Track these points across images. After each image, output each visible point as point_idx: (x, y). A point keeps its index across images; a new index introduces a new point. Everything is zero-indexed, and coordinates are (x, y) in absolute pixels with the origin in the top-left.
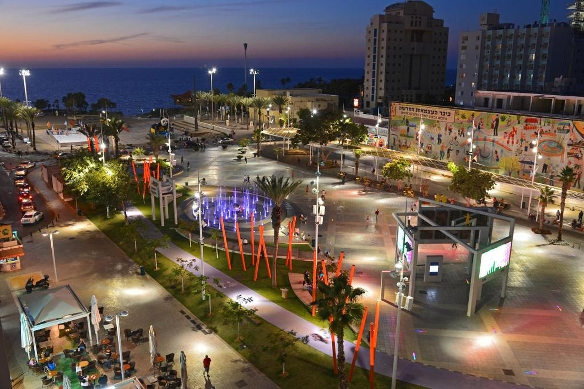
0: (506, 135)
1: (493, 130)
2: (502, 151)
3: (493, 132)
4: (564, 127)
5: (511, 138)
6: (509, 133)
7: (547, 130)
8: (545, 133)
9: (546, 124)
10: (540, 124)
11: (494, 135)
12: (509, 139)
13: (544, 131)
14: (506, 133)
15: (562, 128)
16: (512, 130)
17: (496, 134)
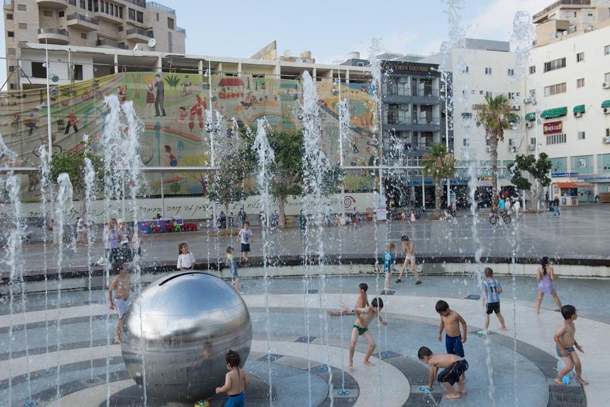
0: (184, 113)
1: (153, 105)
2: (181, 145)
3: (154, 110)
4: (288, 91)
5: (196, 116)
6: (191, 108)
7: (263, 97)
8: (259, 101)
9: (259, 87)
10: (249, 87)
11: (158, 114)
12: (192, 118)
13: (258, 99)
14: (183, 108)
15: (286, 92)
16: (197, 102)
17: (161, 114)
